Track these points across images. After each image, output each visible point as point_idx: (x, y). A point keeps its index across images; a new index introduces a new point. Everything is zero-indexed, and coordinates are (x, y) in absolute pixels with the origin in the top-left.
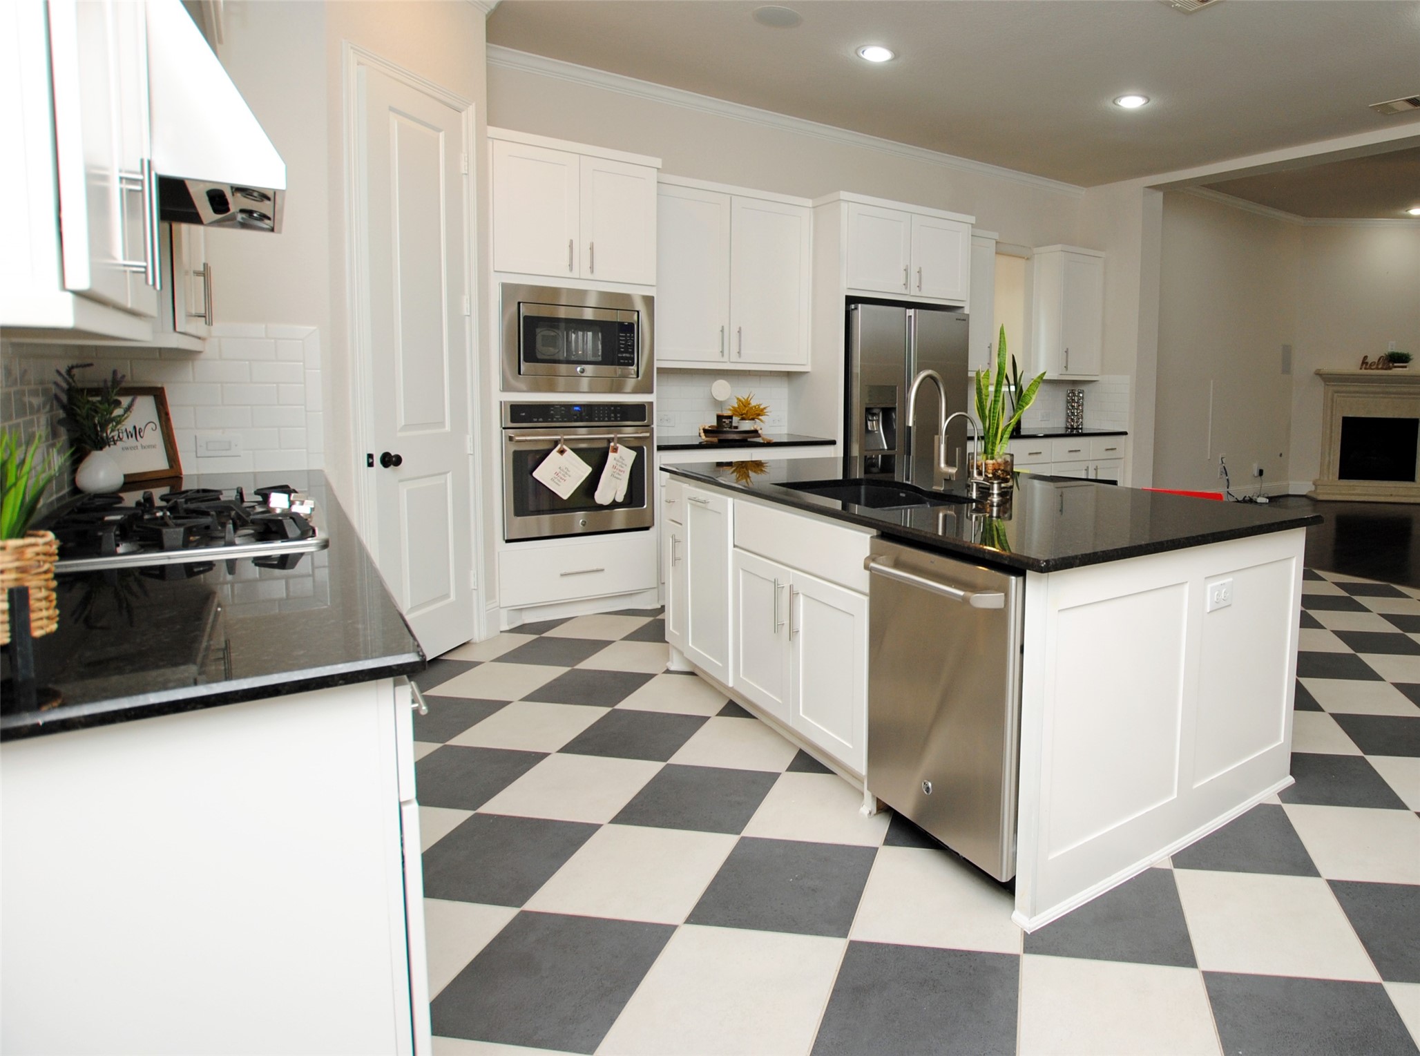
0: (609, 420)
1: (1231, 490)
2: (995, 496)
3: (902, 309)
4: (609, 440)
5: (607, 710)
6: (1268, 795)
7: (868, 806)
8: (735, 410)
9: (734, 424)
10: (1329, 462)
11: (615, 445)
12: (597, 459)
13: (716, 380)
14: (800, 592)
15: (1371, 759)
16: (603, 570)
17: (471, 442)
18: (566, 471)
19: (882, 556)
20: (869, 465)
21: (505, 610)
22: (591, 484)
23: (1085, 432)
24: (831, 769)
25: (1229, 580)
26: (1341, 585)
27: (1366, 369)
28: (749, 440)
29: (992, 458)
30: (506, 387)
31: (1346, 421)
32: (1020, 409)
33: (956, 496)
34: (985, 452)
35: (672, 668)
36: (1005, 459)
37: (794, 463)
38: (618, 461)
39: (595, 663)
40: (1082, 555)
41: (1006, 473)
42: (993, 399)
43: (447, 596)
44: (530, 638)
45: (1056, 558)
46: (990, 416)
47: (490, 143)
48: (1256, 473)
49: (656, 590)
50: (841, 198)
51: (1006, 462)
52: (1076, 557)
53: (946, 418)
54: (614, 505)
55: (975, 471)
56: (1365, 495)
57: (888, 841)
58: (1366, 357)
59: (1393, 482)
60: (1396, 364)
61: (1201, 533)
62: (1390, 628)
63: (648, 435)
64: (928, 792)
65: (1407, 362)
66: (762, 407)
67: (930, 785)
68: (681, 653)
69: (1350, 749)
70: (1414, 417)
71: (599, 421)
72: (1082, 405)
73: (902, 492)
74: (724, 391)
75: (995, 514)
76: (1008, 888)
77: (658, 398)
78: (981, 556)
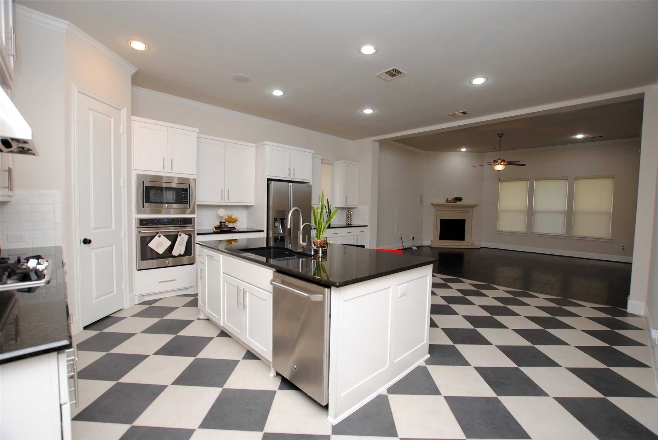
0: (178, 224)
1: (403, 244)
2: (320, 254)
3: (288, 183)
4: (178, 232)
5: (174, 336)
6: (421, 362)
7: (272, 374)
8: (226, 219)
9: (226, 225)
10: (436, 235)
11: (180, 233)
12: (173, 239)
13: (220, 208)
14: (247, 291)
15: (457, 346)
16: (175, 280)
17: (124, 234)
18: (161, 243)
19: (277, 279)
20: (276, 239)
21: (137, 296)
22: (171, 248)
23: (353, 226)
24: (259, 357)
25: (406, 285)
26: (442, 279)
27: (448, 202)
28: (232, 230)
29: (319, 239)
30: (138, 212)
31: (442, 220)
32: (329, 221)
33: (306, 254)
34: (317, 237)
35: (201, 317)
36: (324, 239)
37: (249, 240)
38: (182, 239)
39: (171, 316)
40: (352, 280)
41: (325, 244)
42: (320, 217)
43: (113, 292)
44: (147, 306)
45: (343, 282)
46: (318, 223)
47: (132, 122)
48: (412, 238)
49: (196, 287)
50: (266, 143)
51: (324, 240)
52: (350, 281)
53: (302, 225)
54: (180, 256)
55: (313, 245)
56: (448, 245)
57: (280, 388)
58: (448, 199)
59: (457, 241)
60: (458, 201)
61: (396, 269)
62: (460, 295)
63: (193, 229)
64: (295, 369)
65: (461, 200)
66: (237, 218)
67: (296, 367)
68: (204, 312)
69: (449, 342)
70: (463, 219)
71: (174, 224)
72: (352, 216)
73: (286, 252)
74: (222, 213)
75: (320, 260)
76: (326, 407)
77: (197, 215)
78: (314, 280)
